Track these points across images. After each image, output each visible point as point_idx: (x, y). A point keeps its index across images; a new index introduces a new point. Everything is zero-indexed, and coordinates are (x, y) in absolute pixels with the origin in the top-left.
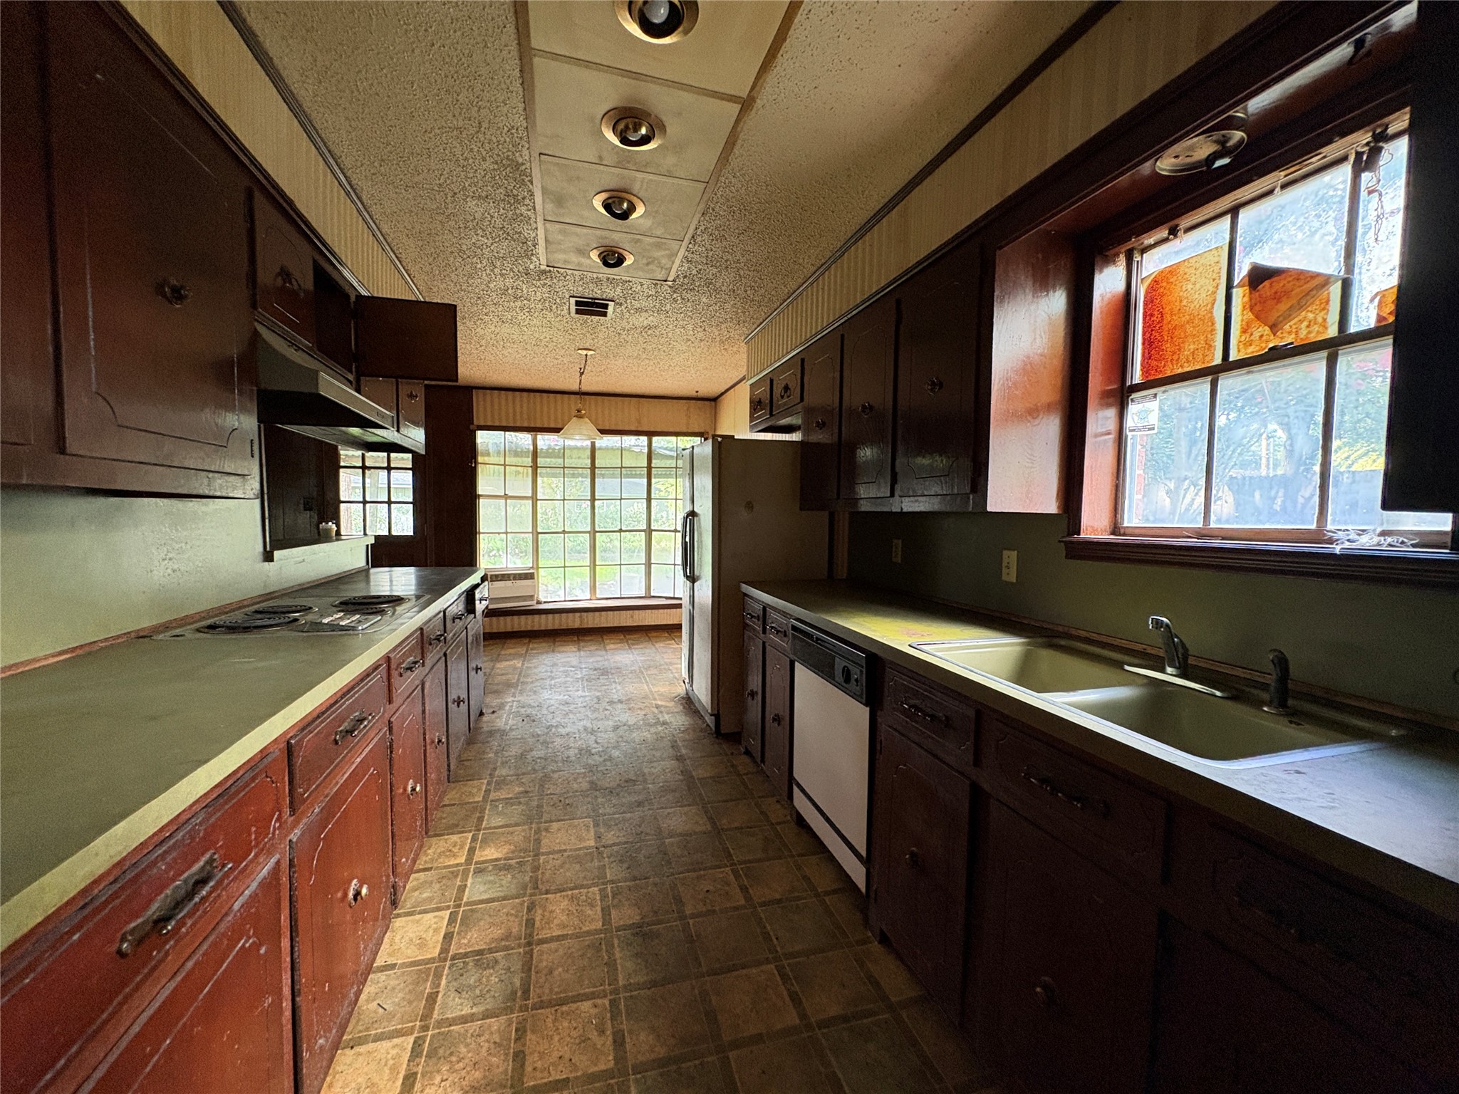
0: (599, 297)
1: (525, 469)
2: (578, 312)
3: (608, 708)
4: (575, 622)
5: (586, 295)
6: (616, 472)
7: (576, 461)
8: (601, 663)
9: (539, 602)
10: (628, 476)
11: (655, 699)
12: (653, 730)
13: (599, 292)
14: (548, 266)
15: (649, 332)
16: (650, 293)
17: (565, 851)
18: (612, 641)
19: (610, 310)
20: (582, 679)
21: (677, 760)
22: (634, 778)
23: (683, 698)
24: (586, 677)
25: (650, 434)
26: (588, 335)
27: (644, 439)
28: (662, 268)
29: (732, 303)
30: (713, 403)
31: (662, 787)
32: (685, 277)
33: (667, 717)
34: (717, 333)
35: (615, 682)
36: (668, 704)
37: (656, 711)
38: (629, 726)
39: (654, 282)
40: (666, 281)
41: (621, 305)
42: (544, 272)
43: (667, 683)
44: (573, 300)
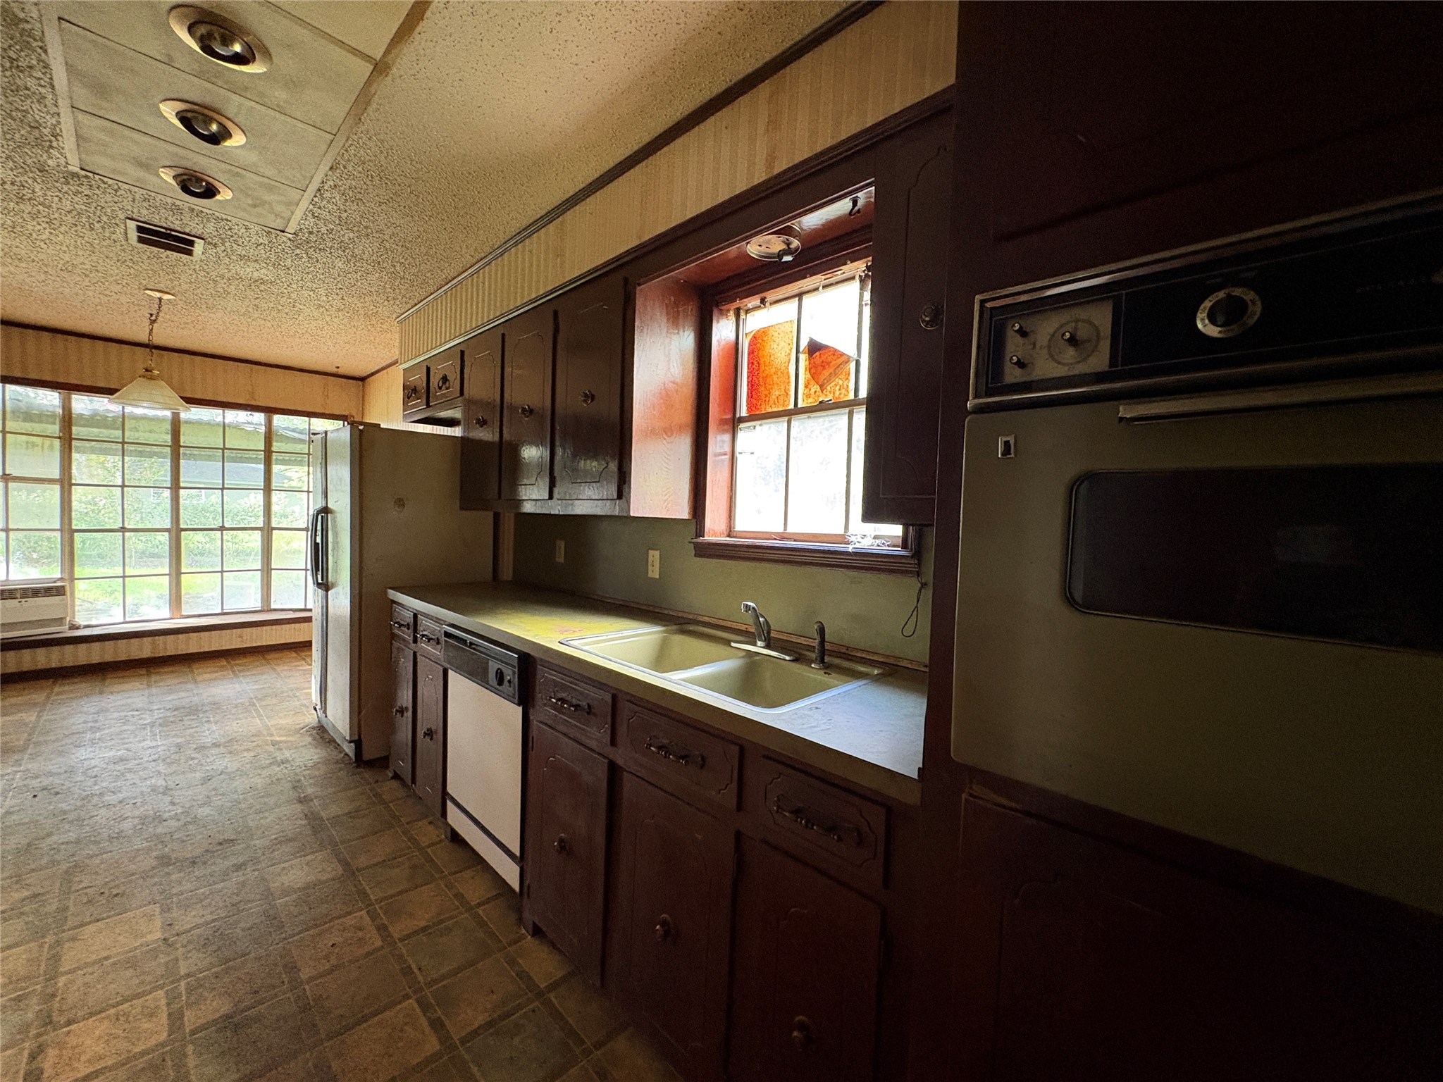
0: (179, 229)
1: (47, 442)
2: (141, 240)
3: (196, 755)
4: (144, 650)
5: (156, 222)
6: (218, 454)
7: (147, 435)
8: (188, 700)
9: (74, 627)
10: (234, 460)
11: (272, 735)
12: (266, 773)
13: (177, 222)
14: (82, 169)
15: (262, 287)
16: (261, 241)
17: (106, 958)
18: (209, 670)
19: (199, 247)
20: (152, 725)
21: (300, 802)
22: (232, 837)
23: (313, 728)
24: (161, 721)
25: (270, 411)
26: (162, 275)
27: (259, 417)
28: (276, 215)
29: (377, 275)
30: (360, 383)
31: (276, 839)
32: (311, 233)
33: (287, 754)
34: (360, 305)
35: (208, 722)
36: (291, 739)
37: (271, 748)
38: (228, 774)
39: (266, 229)
40: (283, 232)
41: (215, 246)
42: (74, 175)
43: (292, 713)
44: (132, 225)
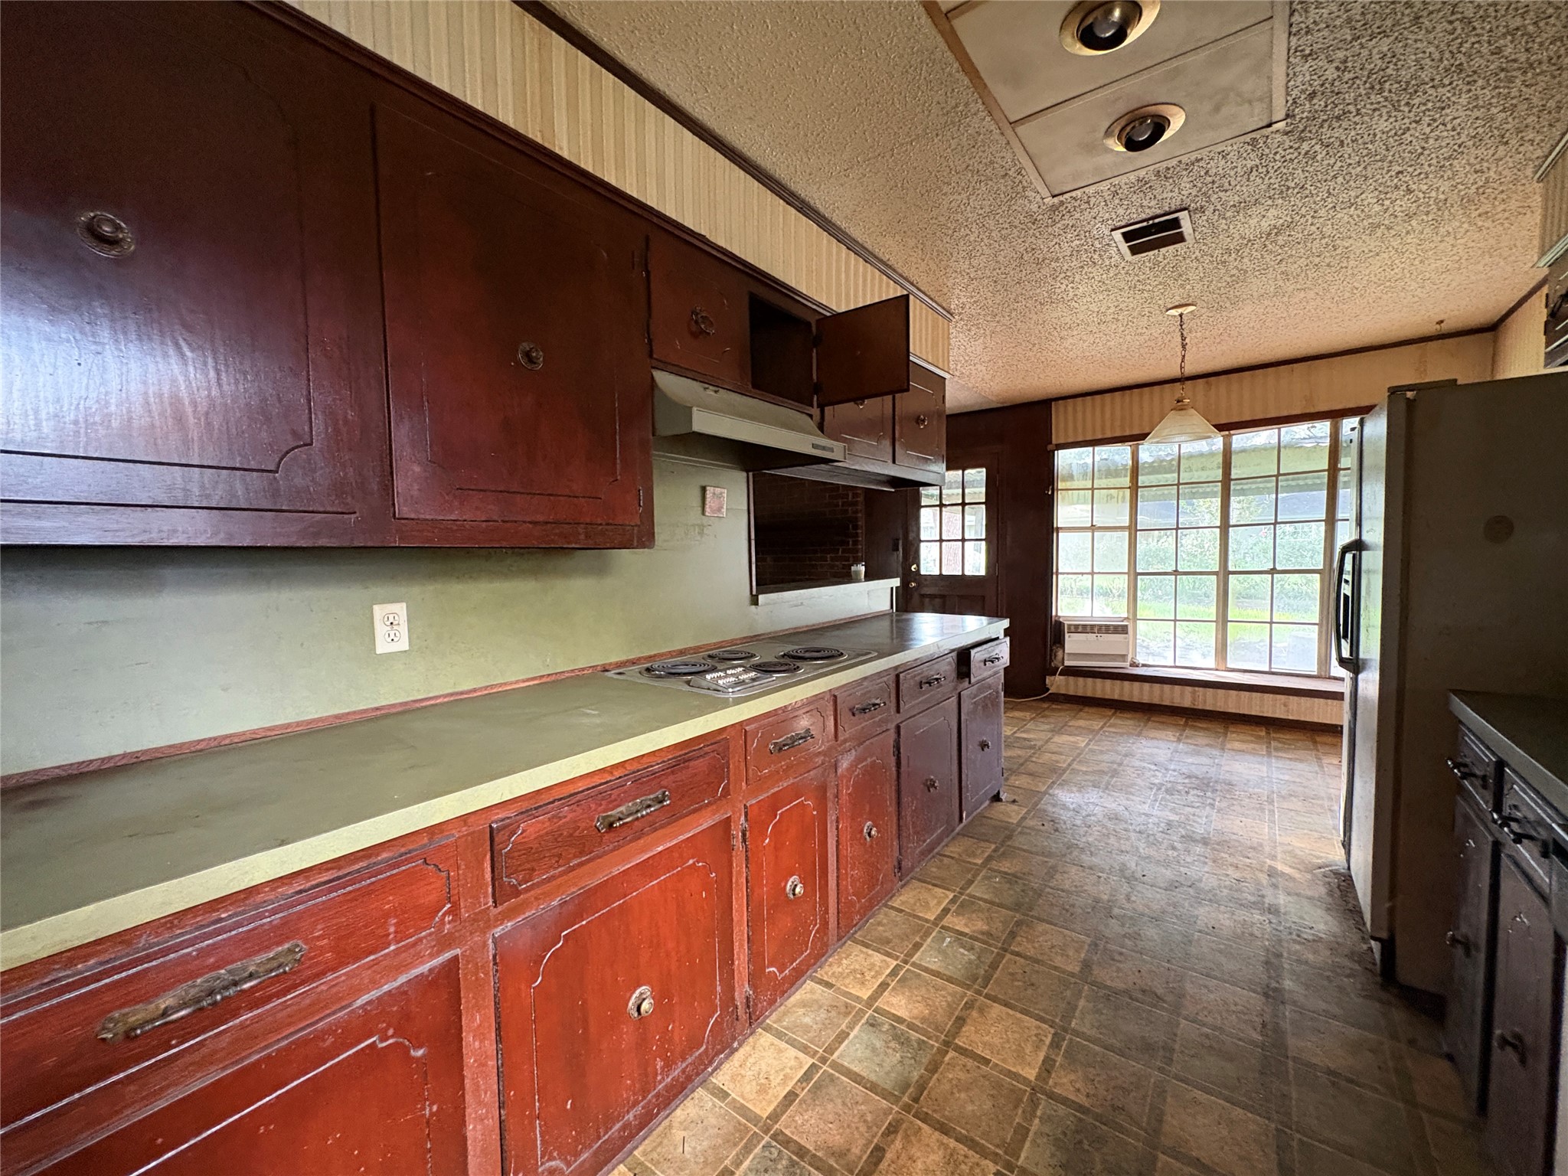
0: (1159, 212)
1: (1121, 492)
2: (1135, 251)
3: (1178, 845)
4: (1184, 698)
5: (1135, 217)
6: (1269, 485)
7: (1200, 473)
8: (1205, 769)
9: (1134, 665)
10: (1290, 489)
11: (1274, 857)
12: (1242, 915)
13: (1153, 203)
14: (1054, 197)
15: (1281, 240)
16: (1250, 164)
17: (987, 1062)
18: (1242, 737)
19: (1186, 227)
20: (1159, 787)
21: (1266, 995)
22: (1160, 991)
23: (1336, 873)
24: (1169, 785)
25: (1335, 415)
26: (1171, 283)
27: (1323, 428)
28: (1250, 102)
29: (1464, 100)
30: (1488, 335)
31: (1207, 1036)
32: (1312, 95)
33: (1282, 899)
34: (1445, 186)
35: (1212, 805)
36: (1296, 875)
37: (1264, 878)
38: (1199, 891)
39: (1247, 138)
40: (1269, 125)
41: (1202, 210)
42: (1054, 209)
43: (1316, 835)
44: (1118, 235)
